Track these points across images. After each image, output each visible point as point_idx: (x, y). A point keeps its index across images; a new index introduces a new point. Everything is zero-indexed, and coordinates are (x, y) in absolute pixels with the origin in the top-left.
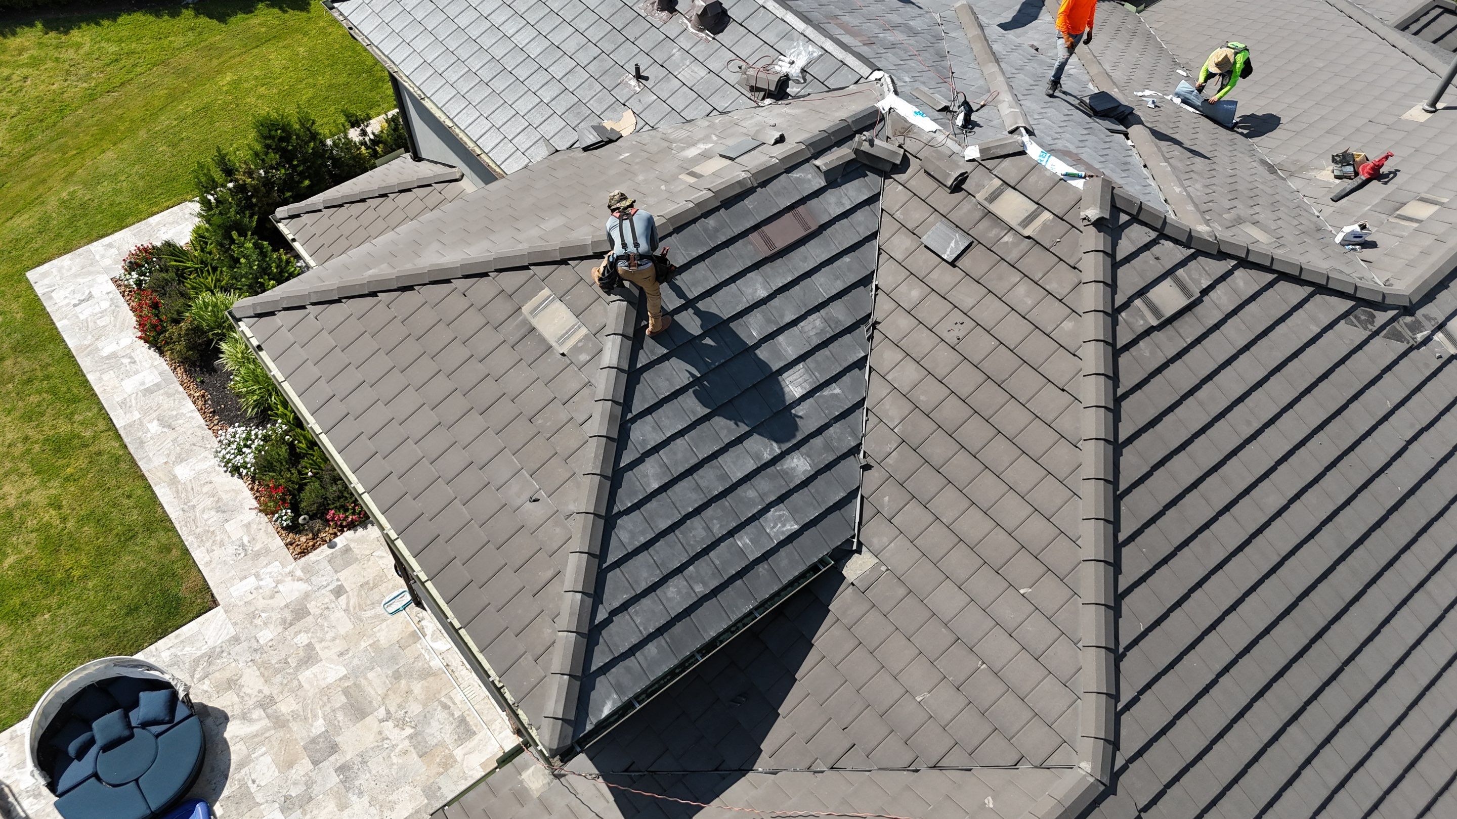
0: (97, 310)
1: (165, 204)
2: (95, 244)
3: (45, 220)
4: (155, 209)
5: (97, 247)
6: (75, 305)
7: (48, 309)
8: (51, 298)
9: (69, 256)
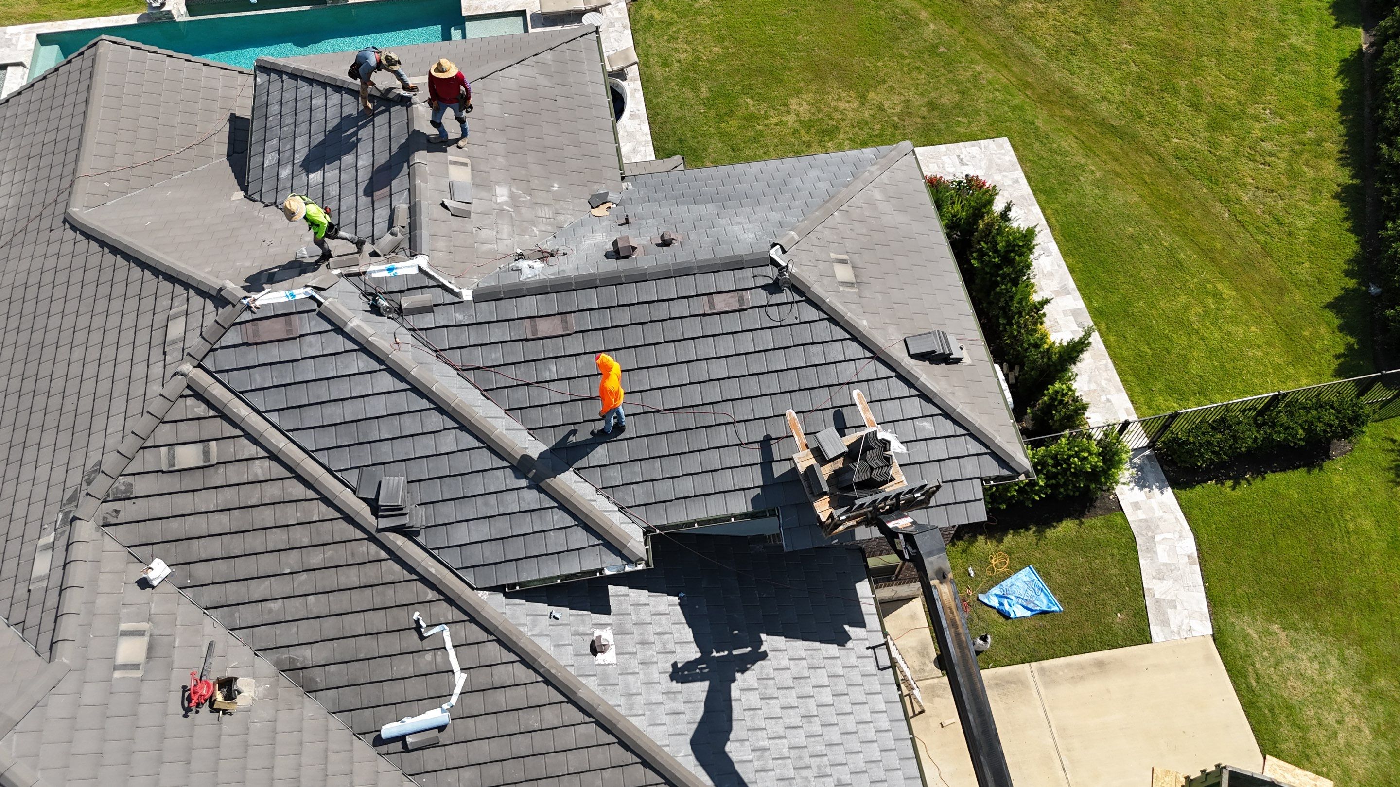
0: (946, 165)
1: (1053, 220)
2: (1022, 174)
3: (1066, 154)
4: (1049, 212)
5: (1020, 174)
6: (958, 156)
7: (961, 144)
8: (974, 146)
9: (1015, 159)
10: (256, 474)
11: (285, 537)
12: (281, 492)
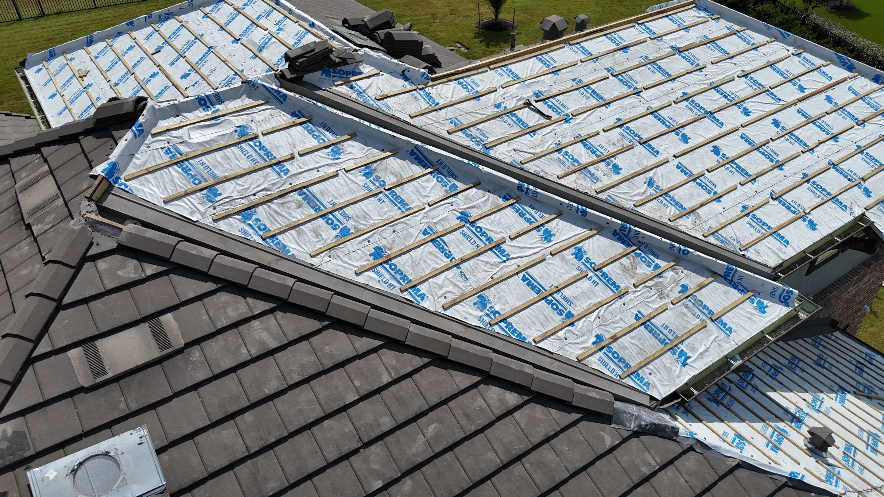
10: (262, 343)
11: (348, 428)
12: (313, 358)
